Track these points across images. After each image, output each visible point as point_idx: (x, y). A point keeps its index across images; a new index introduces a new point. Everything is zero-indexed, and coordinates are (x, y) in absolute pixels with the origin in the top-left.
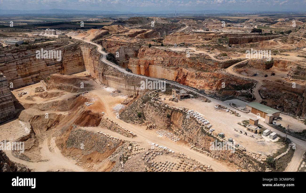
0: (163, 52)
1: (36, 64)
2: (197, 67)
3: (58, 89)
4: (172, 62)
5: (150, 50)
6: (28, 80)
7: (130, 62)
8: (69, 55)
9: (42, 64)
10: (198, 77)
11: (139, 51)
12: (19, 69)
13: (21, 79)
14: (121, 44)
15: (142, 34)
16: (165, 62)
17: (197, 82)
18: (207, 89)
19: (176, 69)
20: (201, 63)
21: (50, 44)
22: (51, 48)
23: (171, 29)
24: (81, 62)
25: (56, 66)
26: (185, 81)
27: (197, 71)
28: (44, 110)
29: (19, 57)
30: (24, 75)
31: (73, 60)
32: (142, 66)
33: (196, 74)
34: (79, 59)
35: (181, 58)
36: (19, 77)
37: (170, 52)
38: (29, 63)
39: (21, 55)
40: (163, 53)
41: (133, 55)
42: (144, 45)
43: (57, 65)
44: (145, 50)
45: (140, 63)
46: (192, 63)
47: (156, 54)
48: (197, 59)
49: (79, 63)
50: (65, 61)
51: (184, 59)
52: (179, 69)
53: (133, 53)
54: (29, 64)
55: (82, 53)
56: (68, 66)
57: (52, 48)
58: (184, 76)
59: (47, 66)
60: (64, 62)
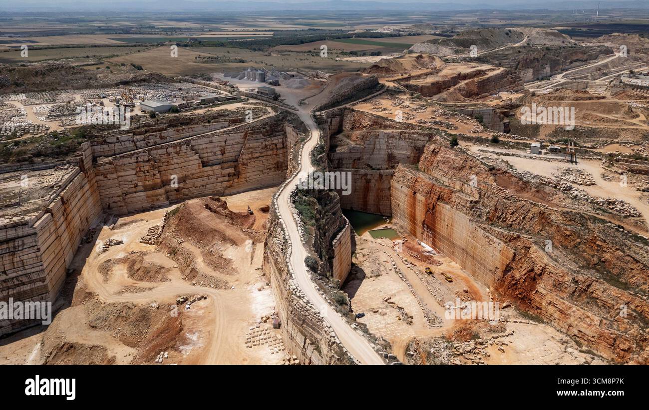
0: (484, 174)
1: (179, 161)
2: (584, 251)
3: (169, 255)
4: (503, 213)
5: (451, 155)
6: (157, 196)
7: (396, 174)
8: (256, 144)
9: (192, 163)
10: (580, 295)
11: (425, 150)
12: (140, 171)
13: (142, 194)
14: (384, 123)
15: (473, 81)
16: (483, 206)
17: (574, 312)
18: (605, 356)
19: (510, 241)
20: (605, 242)
21: (221, 116)
22: (222, 125)
23: (567, 61)
24: (282, 161)
25: (222, 168)
26: (531, 291)
27: (583, 267)
28: (96, 327)
29: (147, 145)
30: (150, 185)
31: (263, 156)
32: (420, 197)
33: (576, 282)
34: (276, 155)
35: (535, 205)
36: (139, 188)
37: (507, 175)
38: (164, 158)
39: (152, 140)
40: (484, 176)
41: (408, 158)
42: (441, 136)
43: (226, 165)
44: (437, 152)
45: (418, 186)
46: (568, 233)
47: (463, 173)
48: (591, 225)
49: (278, 163)
50: (244, 157)
51: (544, 213)
52: (520, 244)
53: (408, 153)
54: (164, 160)
55: (286, 141)
56: (249, 171)
57: (224, 125)
58: (533, 275)
59: (203, 166)
60: (243, 159)
